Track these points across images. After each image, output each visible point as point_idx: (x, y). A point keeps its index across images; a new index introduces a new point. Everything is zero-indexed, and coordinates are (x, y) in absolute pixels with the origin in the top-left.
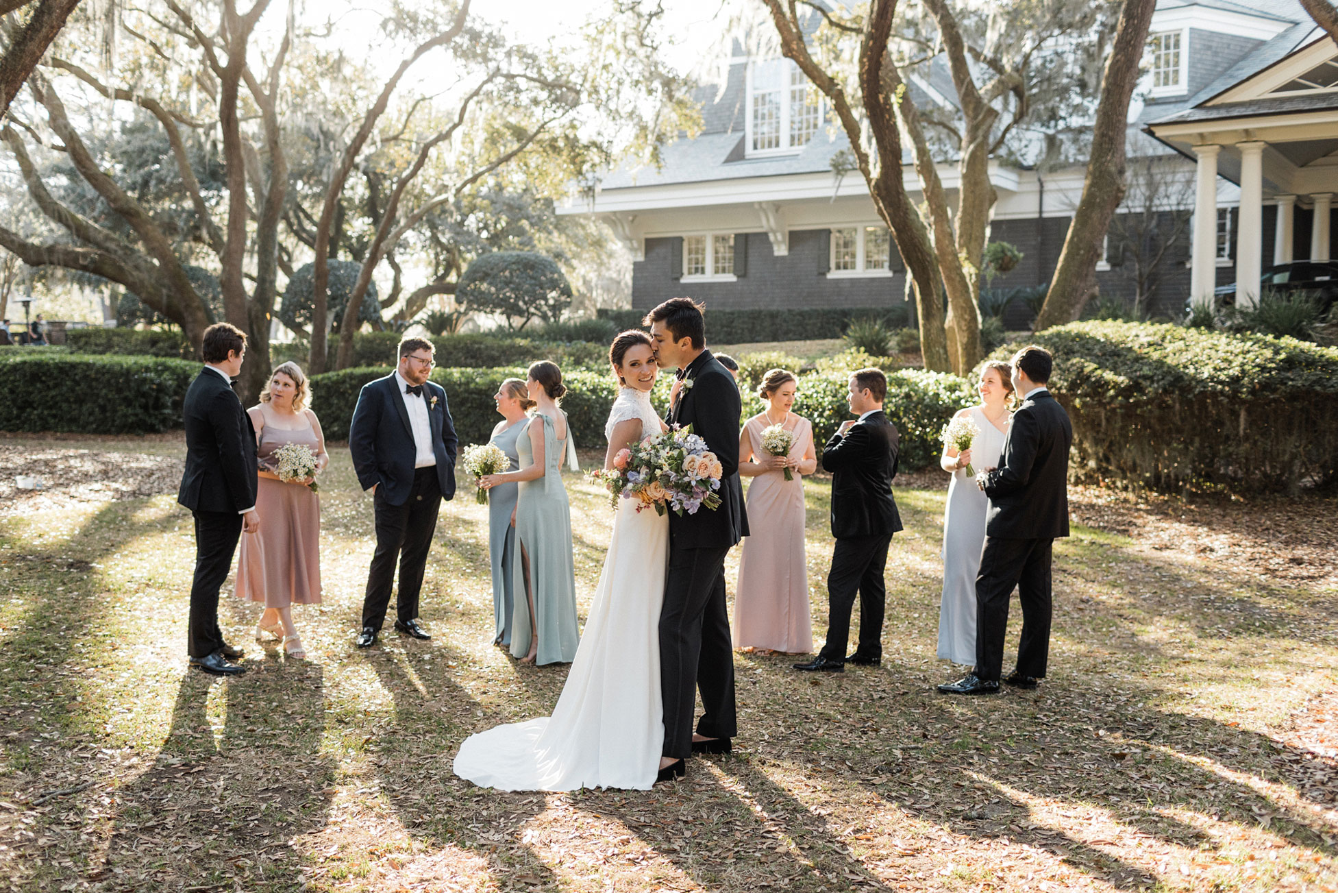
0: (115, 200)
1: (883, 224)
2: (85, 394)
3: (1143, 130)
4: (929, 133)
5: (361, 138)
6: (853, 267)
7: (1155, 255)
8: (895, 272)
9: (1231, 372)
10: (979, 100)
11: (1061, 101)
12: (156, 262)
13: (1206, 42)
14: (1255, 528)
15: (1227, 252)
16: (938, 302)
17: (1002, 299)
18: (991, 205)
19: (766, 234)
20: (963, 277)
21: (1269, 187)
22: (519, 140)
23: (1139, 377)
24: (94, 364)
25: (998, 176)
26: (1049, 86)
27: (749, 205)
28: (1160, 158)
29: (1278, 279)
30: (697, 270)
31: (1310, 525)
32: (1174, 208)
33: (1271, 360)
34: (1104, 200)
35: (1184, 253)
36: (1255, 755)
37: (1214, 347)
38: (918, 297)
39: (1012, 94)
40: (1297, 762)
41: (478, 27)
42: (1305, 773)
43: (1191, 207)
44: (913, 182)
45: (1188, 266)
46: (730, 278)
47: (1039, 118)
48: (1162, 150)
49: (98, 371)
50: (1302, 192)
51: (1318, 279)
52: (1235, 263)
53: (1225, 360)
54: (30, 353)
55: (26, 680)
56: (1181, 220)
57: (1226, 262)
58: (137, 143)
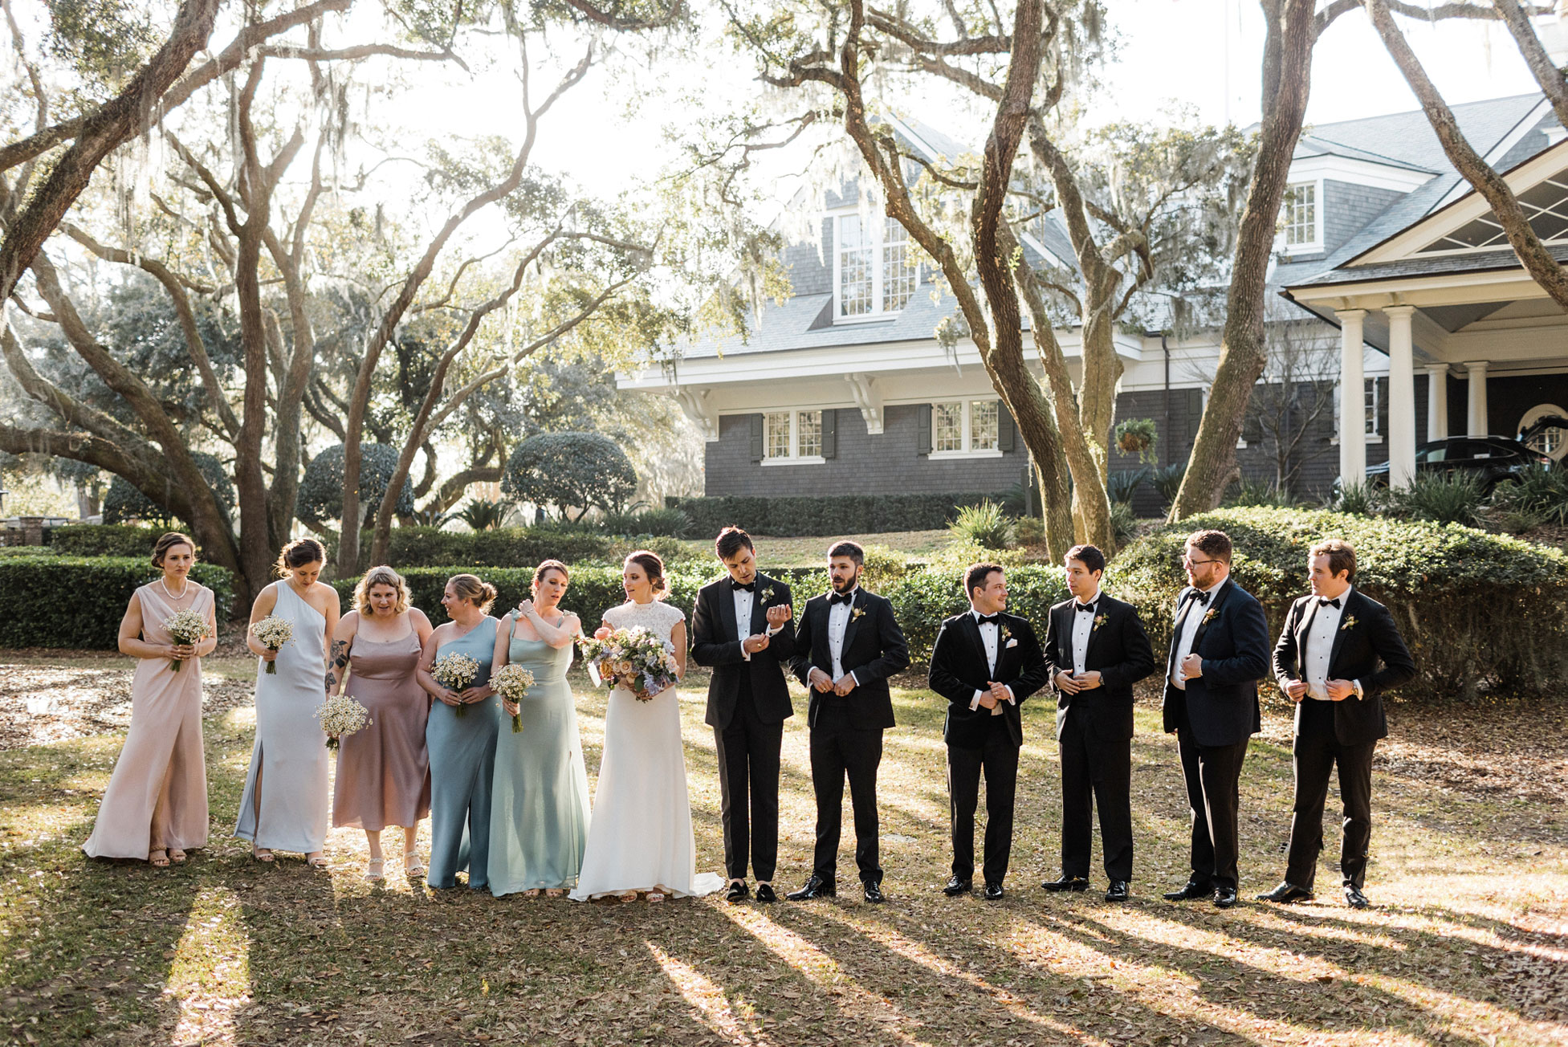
0: (113, 377)
1: (998, 397)
2: (79, 603)
3: (1280, 294)
4: (1045, 296)
5: (403, 303)
6: (958, 447)
7: (1297, 431)
8: (1005, 452)
9: (1396, 563)
10: (1100, 262)
11: (1189, 260)
12: (158, 447)
13: (1343, 195)
14: (1431, 737)
15: (1375, 426)
16: (1062, 488)
17: (1128, 482)
18: (1116, 379)
19: (858, 410)
20: (1089, 459)
21: (1421, 356)
22: (582, 307)
23: (1295, 569)
24: (91, 567)
25: (1123, 345)
26: (1175, 244)
27: (840, 377)
28: (1298, 323)
29: (1433, 457)
30: (780, 451)
31: (1490, 731)
32: (1316, 378)
33: (1439, 549)
34: (1243, 373)
35: (1328, 428)
36: (1468, 975)
37: (1376, 535)
38: (1041, 481)
39: (1134, 253)
40: (1512, 981)
41: (535, 178)
42: (1522, 992)
43: (1335, 378)
44: (1031, 351)
45: (1334, 443)
46: (819, 460)
47: (1165, 279)
48: (1300, 314)
49: (95, 576)
50: (1455, 360)
51: (1477, 456)
52: (1386, 438)
53: (1388, 550)
54: (11, 555)
55: (106, 927)
56: (1324, 391)
57: (1375, 438)
58: (131, 311)
